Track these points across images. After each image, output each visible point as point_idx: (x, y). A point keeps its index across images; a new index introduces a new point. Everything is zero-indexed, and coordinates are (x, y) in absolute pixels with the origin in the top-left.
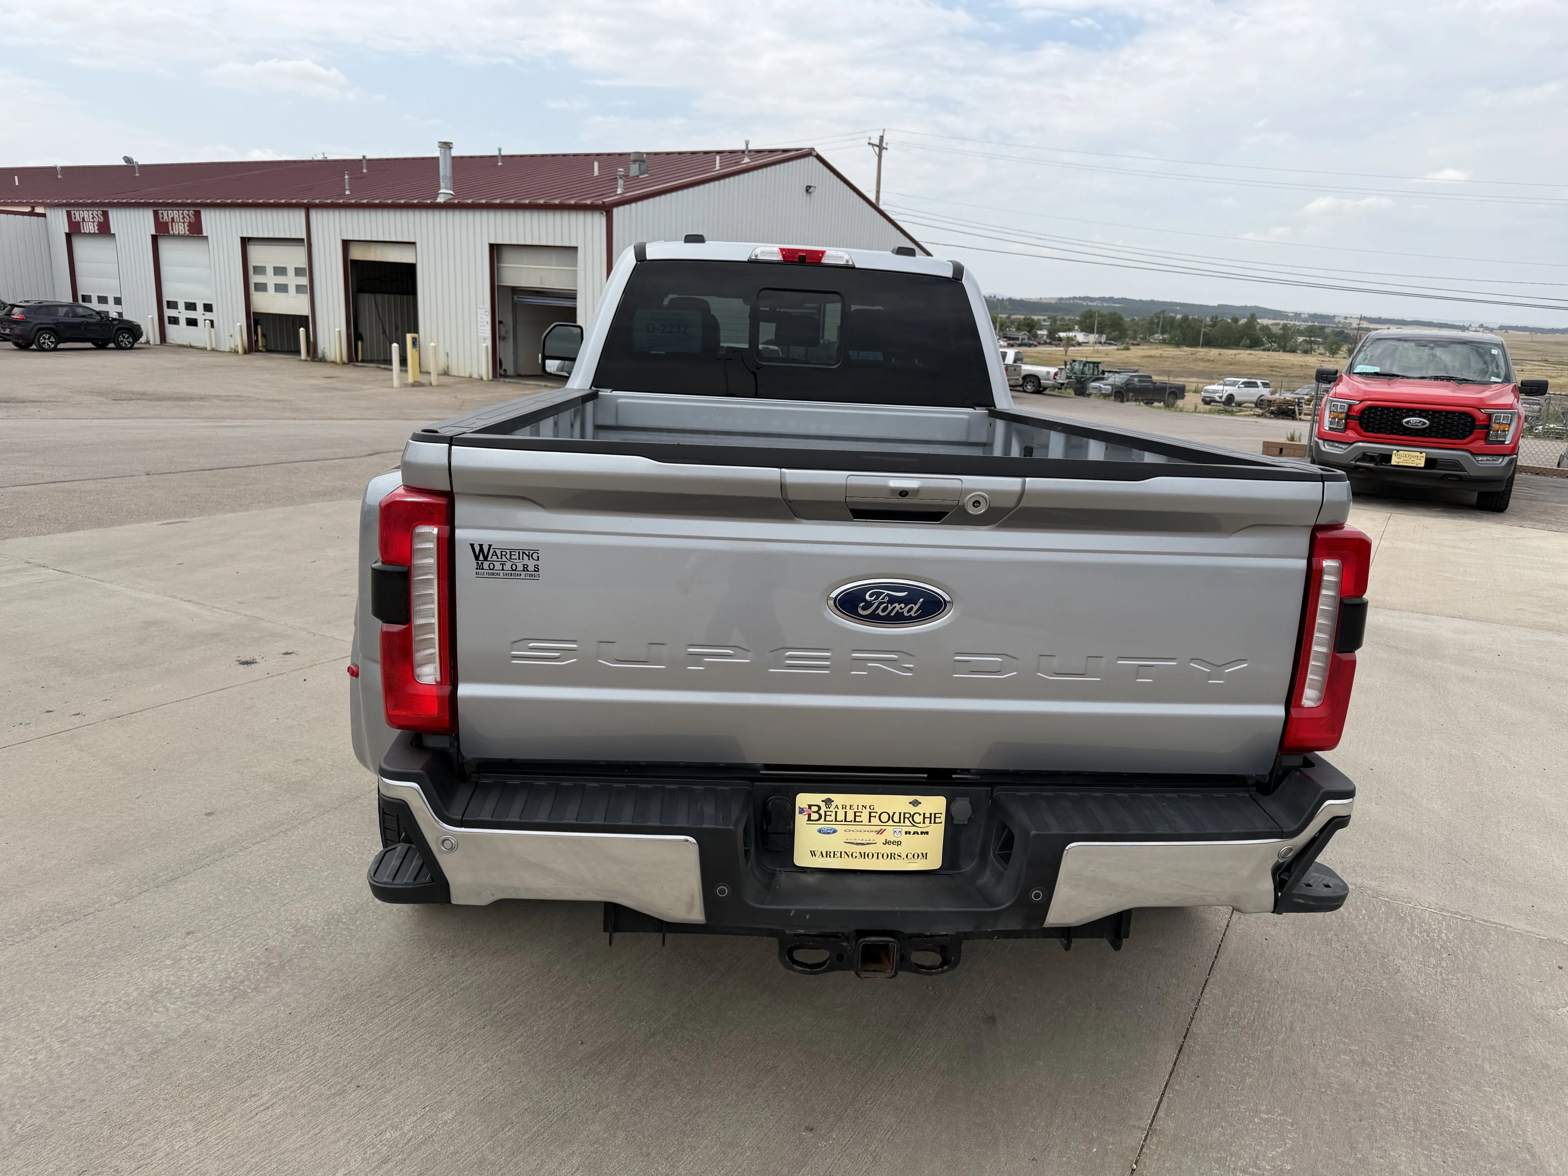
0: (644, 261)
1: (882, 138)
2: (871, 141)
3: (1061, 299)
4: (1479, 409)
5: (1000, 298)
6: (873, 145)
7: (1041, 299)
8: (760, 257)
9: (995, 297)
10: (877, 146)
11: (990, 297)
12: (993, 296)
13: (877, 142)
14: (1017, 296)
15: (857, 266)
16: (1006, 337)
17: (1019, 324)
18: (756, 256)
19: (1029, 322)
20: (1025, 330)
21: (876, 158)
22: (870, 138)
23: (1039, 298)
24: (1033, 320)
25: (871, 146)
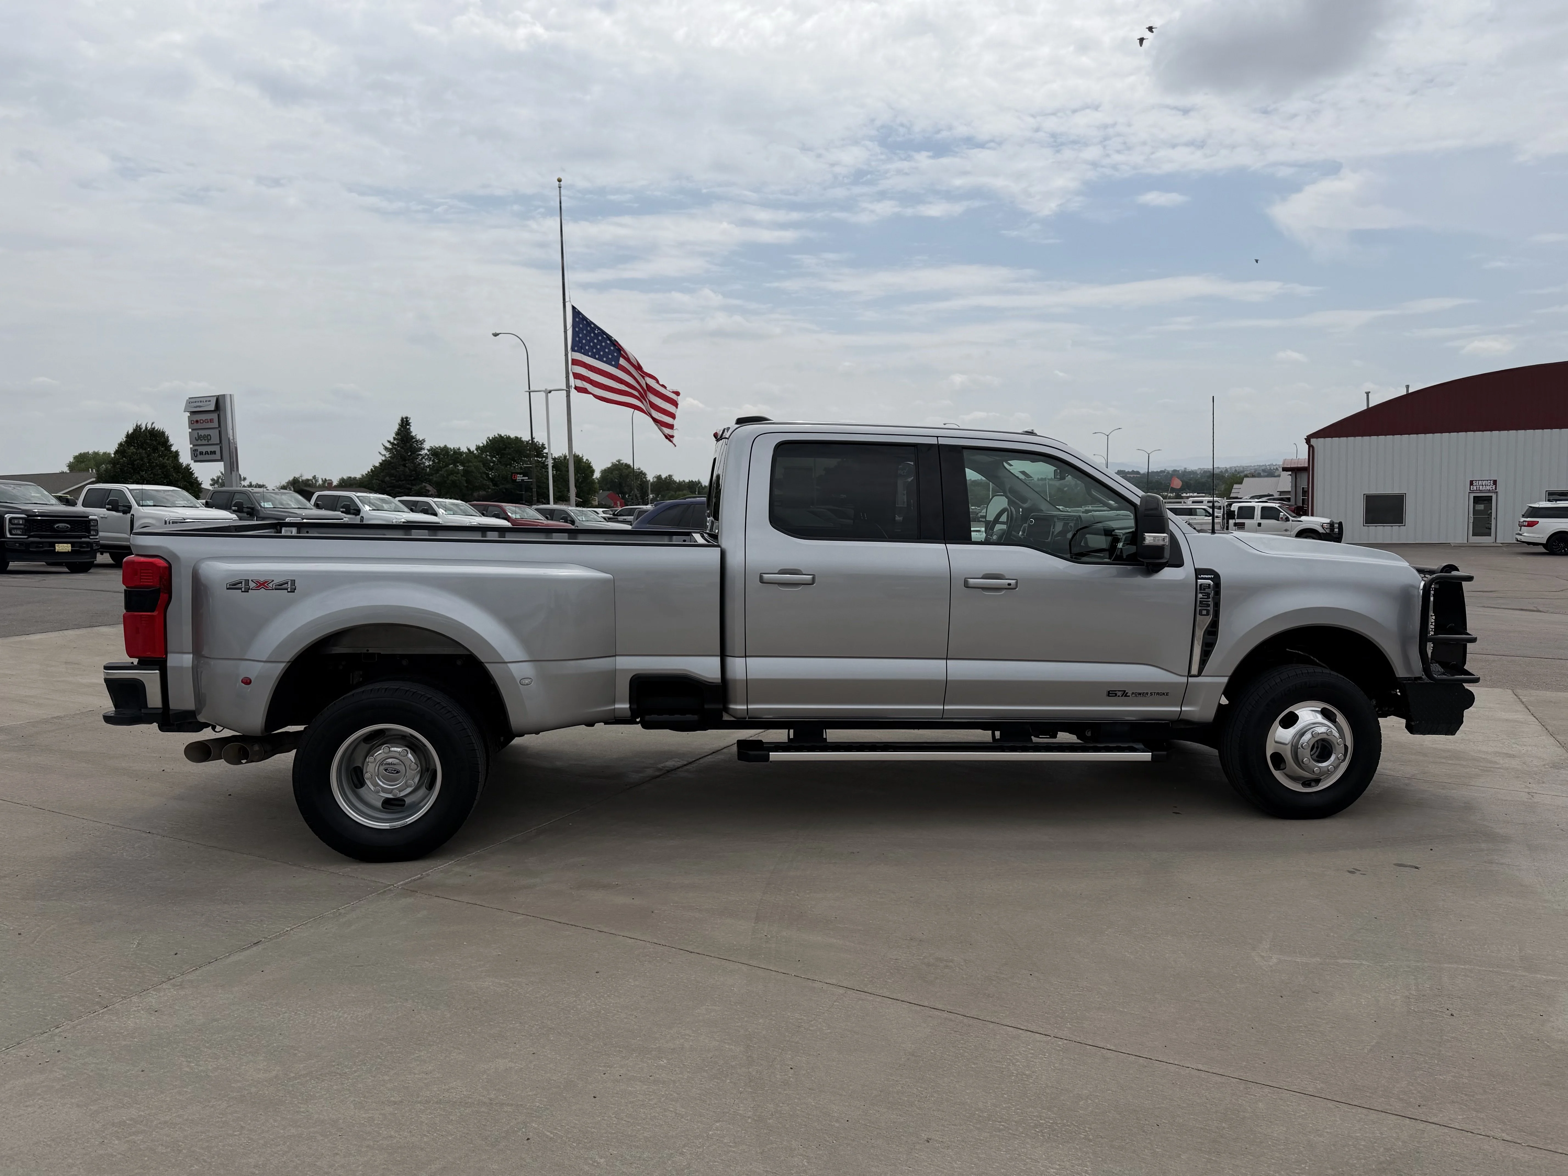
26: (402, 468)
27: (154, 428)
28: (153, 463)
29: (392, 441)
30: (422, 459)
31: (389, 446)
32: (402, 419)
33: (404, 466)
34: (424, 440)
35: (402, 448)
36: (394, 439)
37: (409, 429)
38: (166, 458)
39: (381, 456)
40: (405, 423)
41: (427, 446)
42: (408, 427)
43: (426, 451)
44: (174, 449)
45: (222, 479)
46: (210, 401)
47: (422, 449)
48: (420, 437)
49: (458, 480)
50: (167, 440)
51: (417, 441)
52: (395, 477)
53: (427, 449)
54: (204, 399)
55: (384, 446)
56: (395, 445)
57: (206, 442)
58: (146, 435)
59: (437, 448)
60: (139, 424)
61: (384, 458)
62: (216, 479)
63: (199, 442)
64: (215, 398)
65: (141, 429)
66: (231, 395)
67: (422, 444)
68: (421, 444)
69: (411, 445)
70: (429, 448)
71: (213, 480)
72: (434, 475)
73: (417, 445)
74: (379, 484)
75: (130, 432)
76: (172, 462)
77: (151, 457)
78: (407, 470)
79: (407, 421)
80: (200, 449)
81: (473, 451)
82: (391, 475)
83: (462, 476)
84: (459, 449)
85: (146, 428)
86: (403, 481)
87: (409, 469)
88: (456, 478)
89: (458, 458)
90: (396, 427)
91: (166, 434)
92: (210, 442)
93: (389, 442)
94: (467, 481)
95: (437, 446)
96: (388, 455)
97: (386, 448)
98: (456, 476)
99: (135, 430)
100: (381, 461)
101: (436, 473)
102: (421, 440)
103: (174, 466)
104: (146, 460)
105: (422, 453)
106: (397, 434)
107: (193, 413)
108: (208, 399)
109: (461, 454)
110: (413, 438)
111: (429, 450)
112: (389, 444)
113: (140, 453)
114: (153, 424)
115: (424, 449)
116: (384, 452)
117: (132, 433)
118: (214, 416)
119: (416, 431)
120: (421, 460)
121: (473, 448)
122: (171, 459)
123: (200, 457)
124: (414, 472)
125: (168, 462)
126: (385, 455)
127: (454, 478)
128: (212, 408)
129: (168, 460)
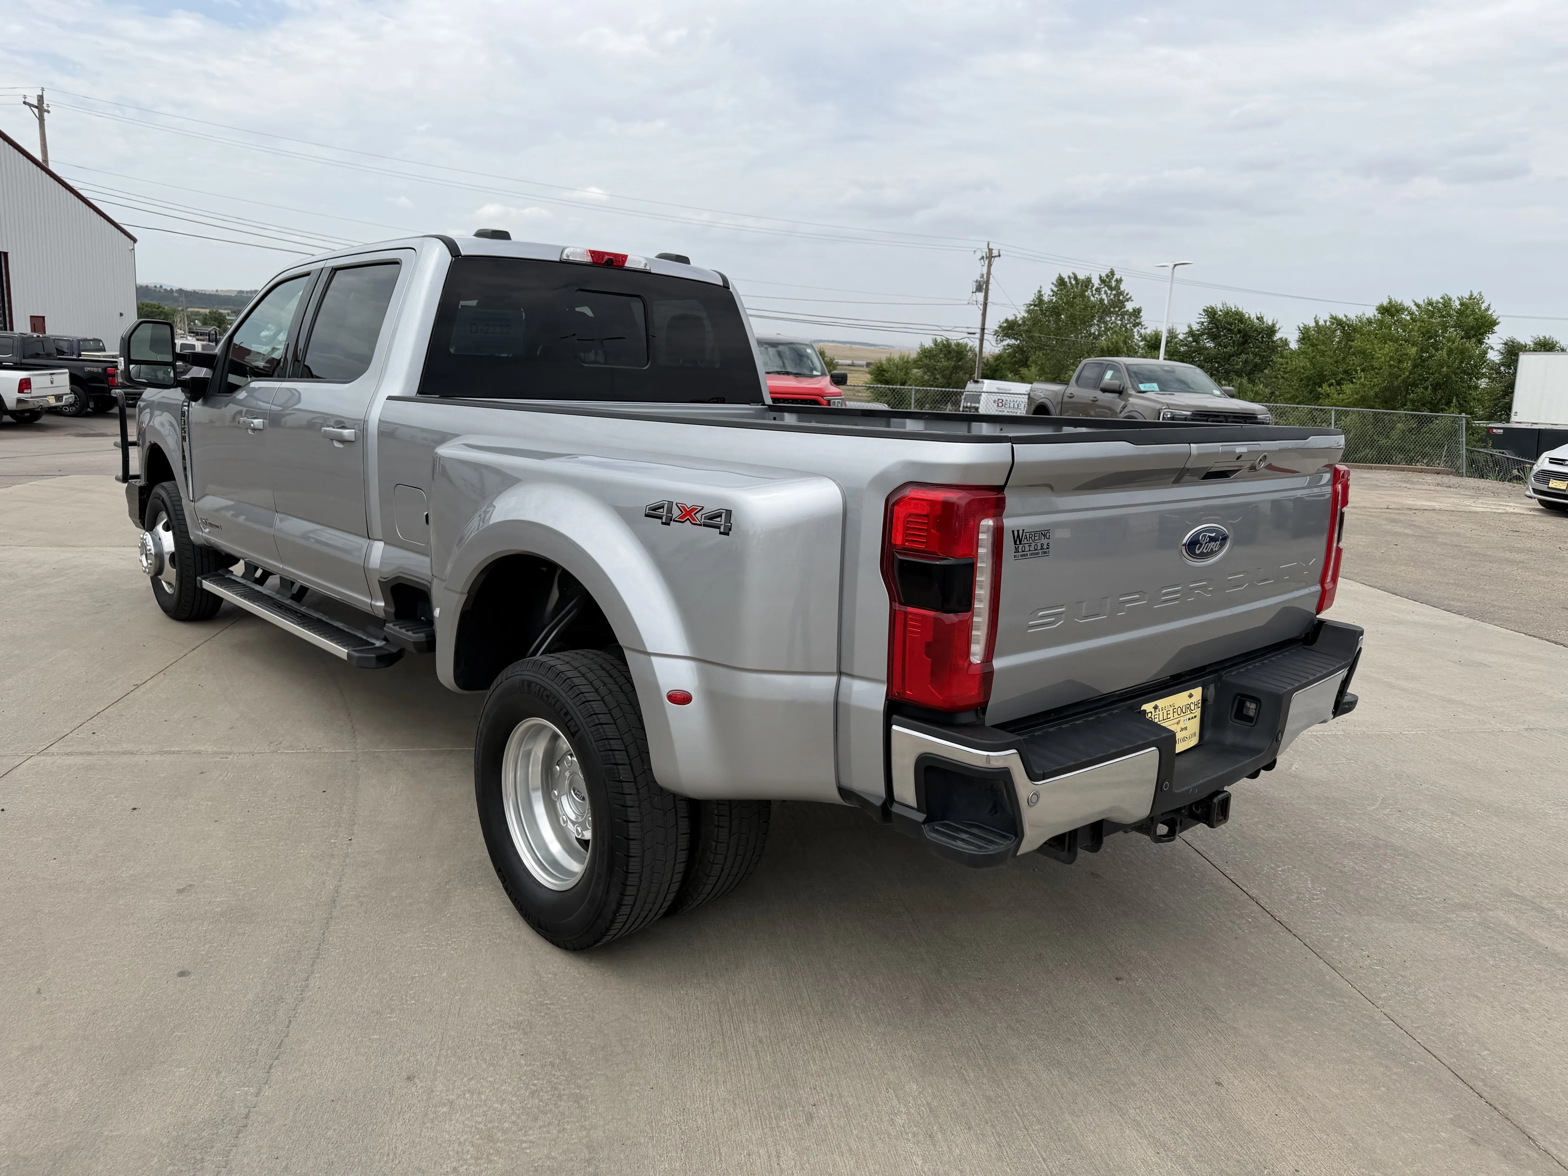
0: (458, 256)
1: (41, 98)
2: (27, 101)
3: (241, 292)
4: (822, 397)
5: (169, 289)
6: (30, 105)
7: (217, 291)
8: (571, 258)
9: (161, 287)
10: (36, 107)
11: (155, 287)
12: (158, 286)
13: (35, 103)
14: (189, 287)
15: (653, 271)
16: (193, 333)
17: (205, 319)
18: (568, 256)
19: (217, 315)
20: (214, 325)
21: (37, 121)
22: (25, 97)
23: (215, 290)
24: (221, 314)
25: (27, 107)
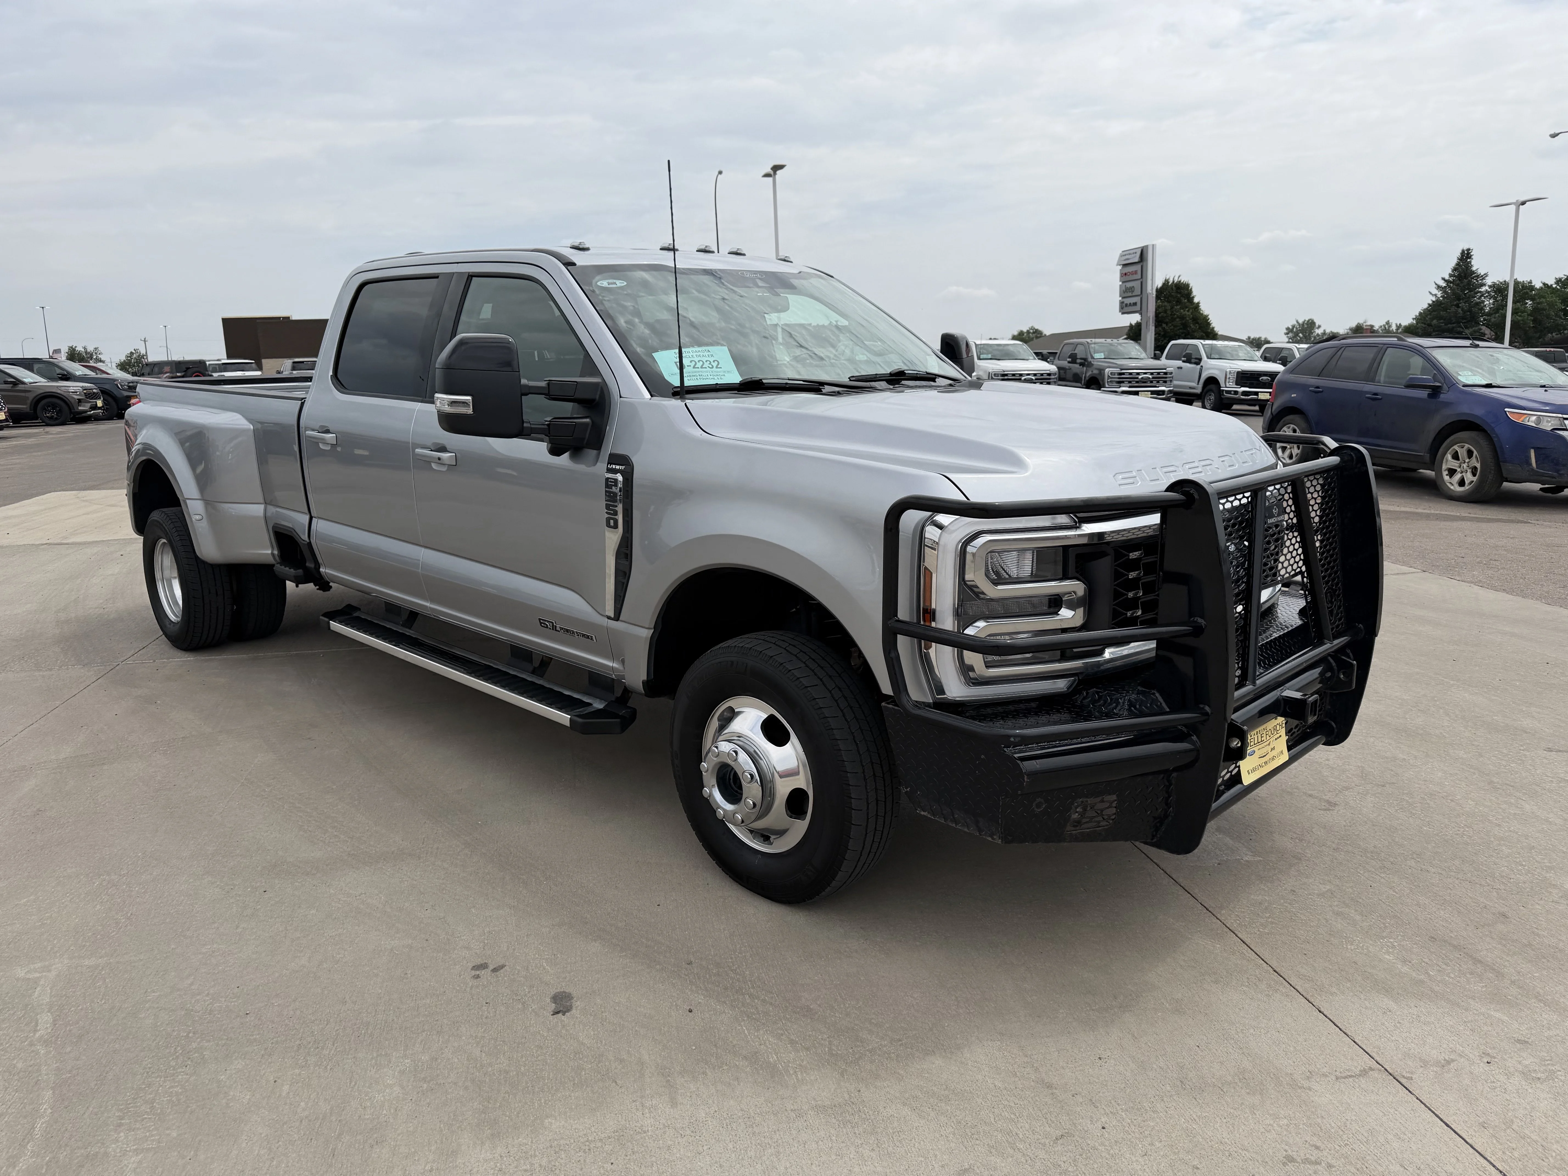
26: (1453, 309)
27: (1180, 281)
28: (1175, 314)
29: (1447, 277)
30: (1481, 297)
31: (1443, 284)
32: (1463, 251)
33: (1457, 306)
34: (1486, 275)
35: (1457, 285)
36: (1451, 275)
37: (1470, 262)
38: (1187, 309)
39: (1431, 296)
40: (1466, 256)
41: (1489, 281)
42: (1469, 260)
43: (1487, 288)
44: (1196, 300)
45: (1297, 328)
46: (1136, 253)
47: (1484, 285)
48: (1482, 272)
49: (1523, 320)
50: (1190, 292)
51: (1478, 276)
52: (1444, 320)
53: (1489, 285)
54: (1132, 252)
55: (1436, 284)
56: (1451, 282)
57: (1130, 294)
58: (1172, 289)
59: (1501, 283)
60: (1167, 278)
61: (1434, 299)
62: (1291, 327)
63: (1127, 295)
64: (1140, 249)
65: (1168, 282)
66: (1153, 245)
67: (1484, 279)
68: (1482, 280)
69: (1470, 281)
70: (1490, 284)
71: (1288, 329)
72: (1493, 316)
73: (1478, 281)
74: (1425, 328)
75: (1159, 287)
76: (1192, 314)
77: (1174, 309)
78: (1460, 310)
79: (1468, 253)
80: (1127, 301)
81: (1552, 285)
82: (1439, 318)
83: (1528, 315)
84: (1531, 282)
85: (1173, 282)
86: (1454, 323)
87: (1462, 310)
88: (1520, 318)
89: (1527, 293)
90: (1453, 262)
91: (1191, 286)
92: (1134, 294)
93: (1443, 279)
94: (1534, 321)
95: (1501, 281)
96: (1439, 294)
97: (1439, 287)
98: (1520, 316)
99: (1164, 284)
100: (1431, 302)
101: (1495, 313)
102: (1482, 274)
103: (1193, 318)
104: (1169, 312)
105: (1482, 290)
106: (1455, 269)
107: (1125, 265)
108: (1134, 251)
109: (1532, 288)
110: (1473, 272)
111: (1490, 287)
112: (1443, 282)
113: (1165, 306)
114: (1179, 276)
115: (1485, 285)
116: (1435, 291)
117: (1161, 288)
118: (1138, 268)
119: (1478, 265)
120: (1479, 299)
121: (1551, 282)
122: (1191, 311)
123: (1126, 309)
124: (1468, 313)
125: (1187, 313)
126: (1436, 295)
127: (1518, 317)
128: (1137, 259)
129: (1188, 311)
